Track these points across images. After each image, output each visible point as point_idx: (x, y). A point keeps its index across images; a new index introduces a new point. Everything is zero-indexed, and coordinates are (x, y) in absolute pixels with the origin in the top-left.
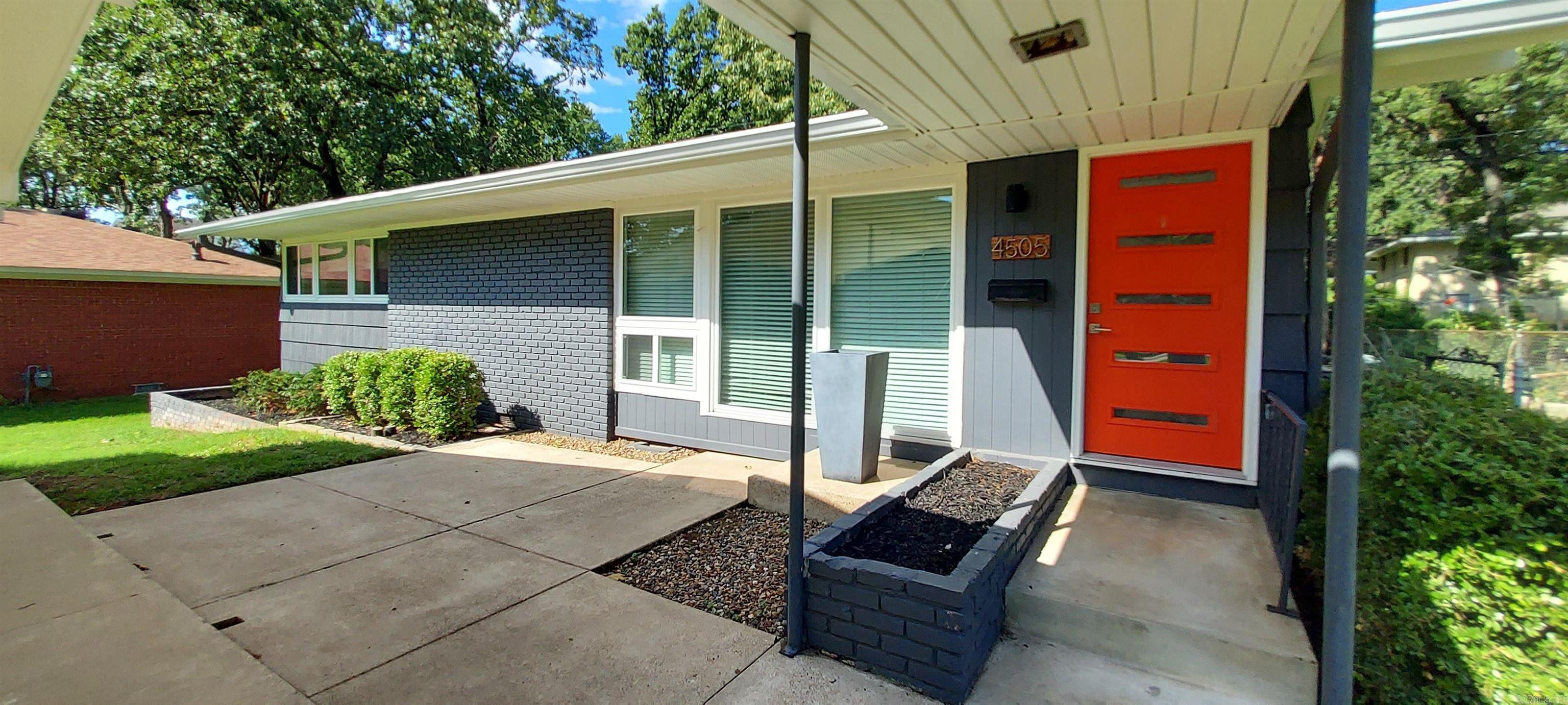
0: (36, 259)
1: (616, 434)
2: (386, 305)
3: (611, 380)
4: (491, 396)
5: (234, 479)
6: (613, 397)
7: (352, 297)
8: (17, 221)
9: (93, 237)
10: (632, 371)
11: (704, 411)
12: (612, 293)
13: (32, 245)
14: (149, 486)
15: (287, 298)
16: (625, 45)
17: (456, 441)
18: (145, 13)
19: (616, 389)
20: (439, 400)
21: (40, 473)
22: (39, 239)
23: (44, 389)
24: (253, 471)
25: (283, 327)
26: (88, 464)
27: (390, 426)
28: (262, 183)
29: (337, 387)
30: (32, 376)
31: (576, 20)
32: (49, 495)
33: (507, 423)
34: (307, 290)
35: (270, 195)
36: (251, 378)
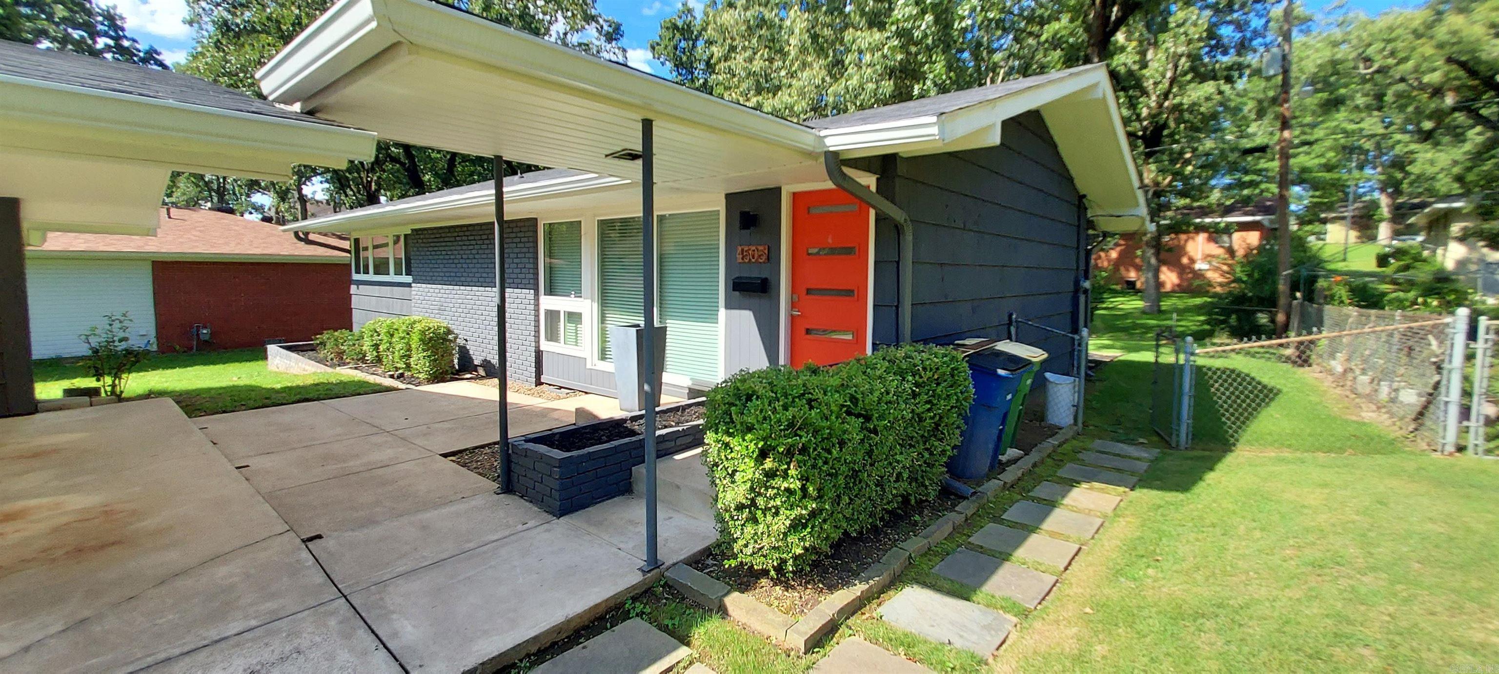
0: (197, 247)
1: (542, 381)
2: (410, 284)
3: (538, 342)
4: (471, 352)
5: (285, 402)
6: (539, 355)
7: (392, 278)
8: (186, 218)
9: (236, 228)
10: (553, 336)
11: (589, 366)
12: (538, 279)
13: (195, 236)
14: (236, 404)
15: (356, 277)
16: (658, 40)
17: (438, 382)
18: (269, 50)
19: (541, 349)
20: (425, 354)
21: (181, 395)
22: (200, 231)
23: (206, 341)
24: (298, 397)
25: (354, 298)
26: (209, 390)
27: (401, 371)
28: (368, 173)
29: (371, 343)
30: (198, 331)
31: (608, 24)
32: (181, 407)
33: (482, 372)
34: (366, 272)
35: (373, 184)
36: (325, 336)
